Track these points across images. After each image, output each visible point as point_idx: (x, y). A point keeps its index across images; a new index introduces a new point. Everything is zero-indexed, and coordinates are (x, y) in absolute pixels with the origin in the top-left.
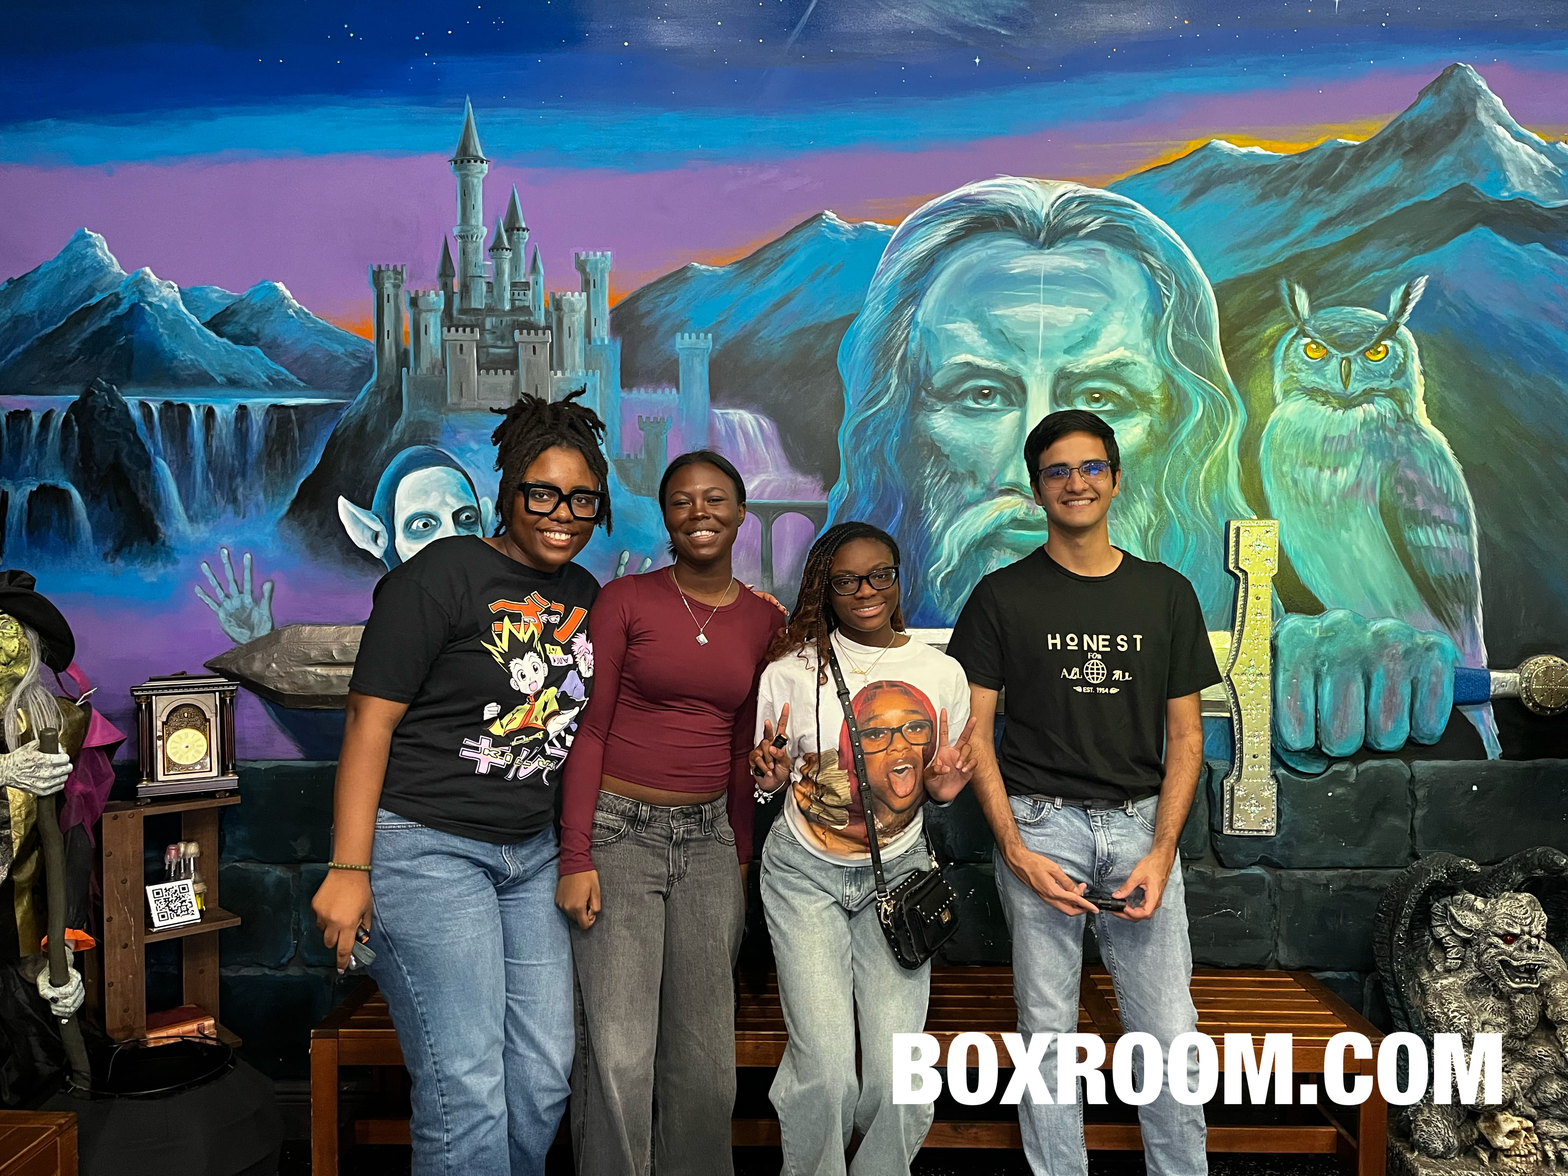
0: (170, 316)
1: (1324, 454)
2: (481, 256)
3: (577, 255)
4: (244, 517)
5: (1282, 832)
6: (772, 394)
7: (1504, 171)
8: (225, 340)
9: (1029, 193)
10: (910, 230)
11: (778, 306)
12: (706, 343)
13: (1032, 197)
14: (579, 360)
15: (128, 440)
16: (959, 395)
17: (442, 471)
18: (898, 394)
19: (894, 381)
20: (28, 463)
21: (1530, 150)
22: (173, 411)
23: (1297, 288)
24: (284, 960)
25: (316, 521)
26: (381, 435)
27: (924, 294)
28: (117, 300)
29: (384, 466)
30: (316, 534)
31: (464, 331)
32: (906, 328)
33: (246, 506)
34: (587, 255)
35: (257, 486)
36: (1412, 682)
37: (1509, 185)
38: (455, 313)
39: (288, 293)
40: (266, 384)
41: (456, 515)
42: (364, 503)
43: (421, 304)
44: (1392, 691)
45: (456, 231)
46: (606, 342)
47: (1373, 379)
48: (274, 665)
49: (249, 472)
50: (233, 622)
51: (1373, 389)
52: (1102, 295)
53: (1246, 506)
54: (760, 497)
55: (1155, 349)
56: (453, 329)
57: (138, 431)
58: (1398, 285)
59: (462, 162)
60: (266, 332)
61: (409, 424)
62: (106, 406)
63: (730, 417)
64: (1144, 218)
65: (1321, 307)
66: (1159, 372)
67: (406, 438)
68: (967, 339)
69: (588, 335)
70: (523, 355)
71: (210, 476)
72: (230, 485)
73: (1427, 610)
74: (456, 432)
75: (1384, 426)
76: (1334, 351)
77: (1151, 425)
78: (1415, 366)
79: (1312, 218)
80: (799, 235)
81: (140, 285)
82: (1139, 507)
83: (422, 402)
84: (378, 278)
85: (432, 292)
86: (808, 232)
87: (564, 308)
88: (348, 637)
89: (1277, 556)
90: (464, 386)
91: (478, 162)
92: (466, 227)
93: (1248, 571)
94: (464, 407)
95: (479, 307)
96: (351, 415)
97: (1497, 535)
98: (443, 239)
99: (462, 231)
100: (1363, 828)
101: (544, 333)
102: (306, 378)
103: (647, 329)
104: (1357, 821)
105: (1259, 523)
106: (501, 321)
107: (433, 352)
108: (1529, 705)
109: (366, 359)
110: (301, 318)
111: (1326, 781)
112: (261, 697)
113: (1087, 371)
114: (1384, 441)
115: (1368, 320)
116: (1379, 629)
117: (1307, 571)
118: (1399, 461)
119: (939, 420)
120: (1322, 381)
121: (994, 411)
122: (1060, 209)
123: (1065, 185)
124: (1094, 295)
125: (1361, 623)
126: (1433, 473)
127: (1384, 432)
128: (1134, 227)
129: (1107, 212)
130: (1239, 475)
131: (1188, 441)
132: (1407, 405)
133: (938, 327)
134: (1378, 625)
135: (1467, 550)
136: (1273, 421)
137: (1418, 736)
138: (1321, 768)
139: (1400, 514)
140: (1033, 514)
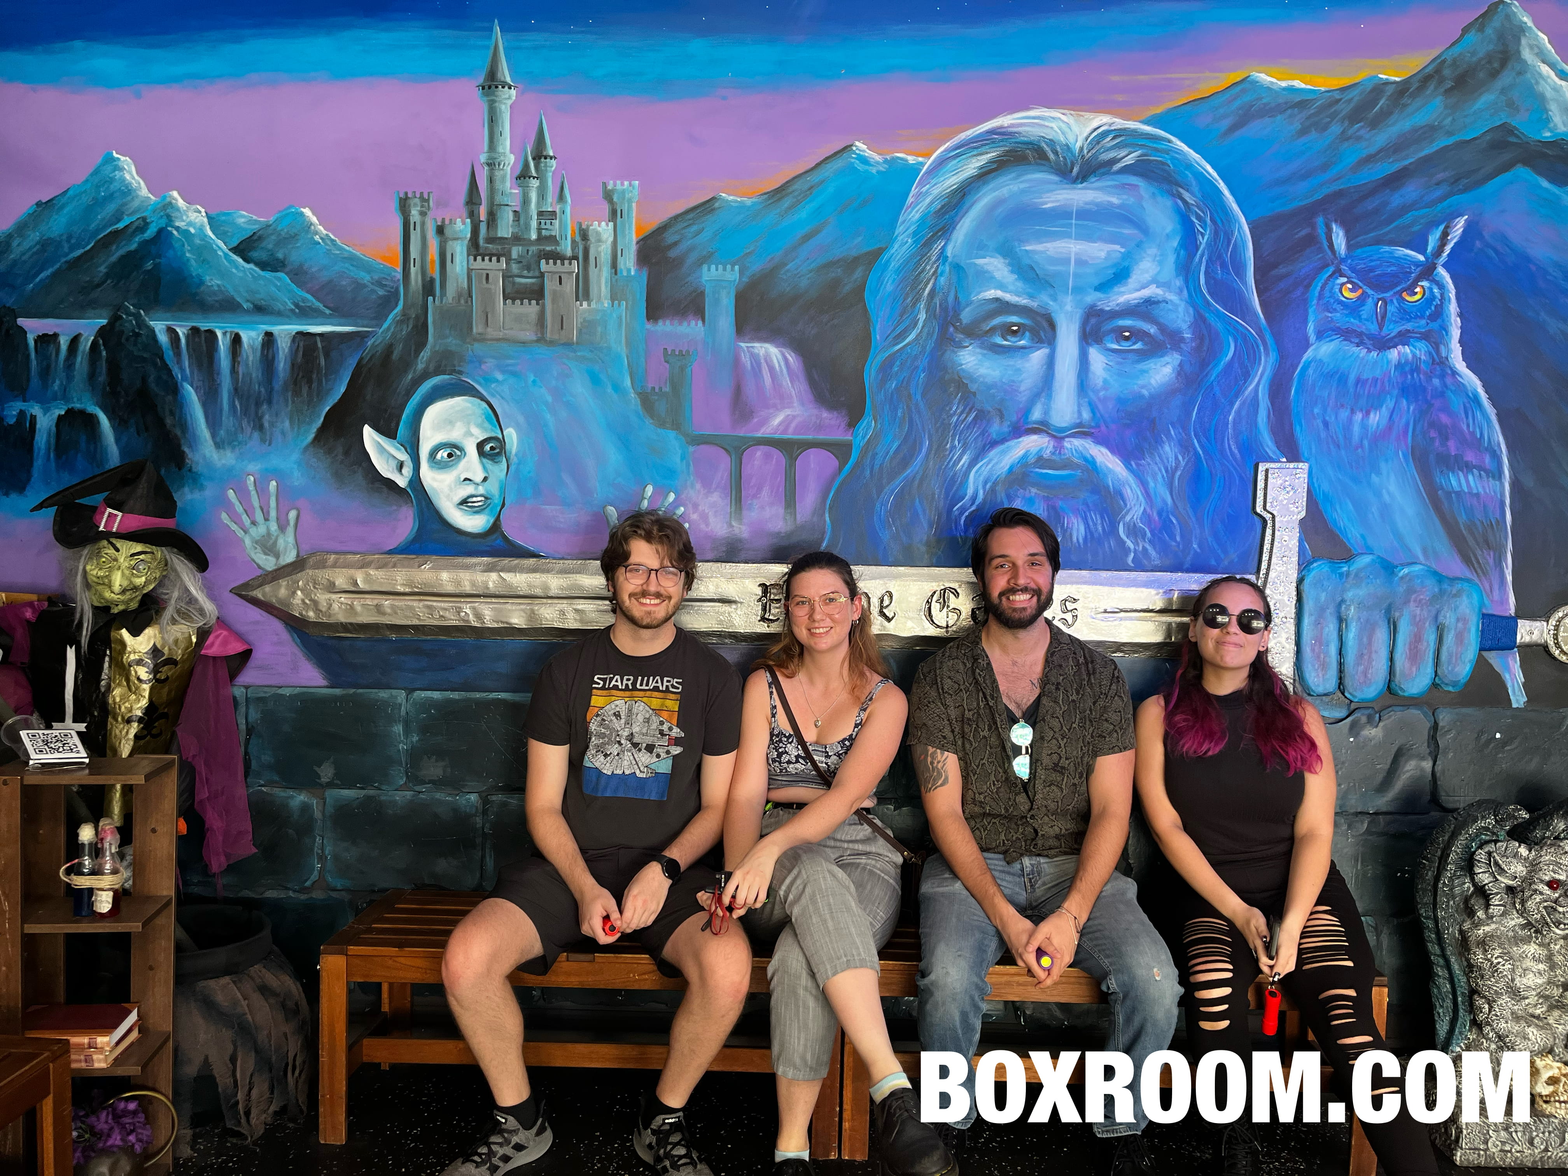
0: (198, 241)
1: (1357, 396)
2: (508, 184)
3: (605, 185)
4: (270, 445)
6: (798, 328)
7: (1546, 111)
8: (251, 266)
9: (1063, 126)
10: (941, 163)
11: (807, 238)
12: (733, 275)
13: (1067, 130)
14: (605, 290)
15: (155, 364)
16: (988, 331)
17: (467, 401)
18: (926, 330)
19: (922, 316)
20: (56, 386)
22: (200, 337)
23: (1334, 226)
24: (308, 884)
25: (340, 450)
26: (407, 363)
27: (954, 228)
28: (144, 224)
29: (409, 394)
30: (342, 462)
31: (490, 260)
32: (935, 262)
33: (272, 434)
34: (615, 185)
36: (1438, 628)
37: (1551, 126)
38: (481, 242)
39: (314, 219)
40: (292, 310)
41: (480, 446)
42: (388, 431)
43: (448, 232)
44: (1417, 639)
45: (483, 158)
46: (633, 273)
47: (1409, 320)
48: (299, 593)
49: (275, 401)
50: (259, 549)
51: (1408, 331)
52: (1136, 232)
53: (1275, 449)
54: (785, 432)
55: (1187, 287)
56: (479, 258)
57: (165, 356)
58: (1438, 225)
59: (490, 87)
60: (293, 258)
61: (434, 353)
62: (133, 331)
63: (756, 351)
64: (1179, 152)
65: (1359, 246)
66: (1191, 310)
67: (432, 368)
68: (997, 275)
69: (614, 265)
70: (550, 285)
71: (237, 403)
72: (257, 413)
73: (1455, 555)
74: (481, 362)
75: (1417, 369)
76: (1370, 292)
77: (1180, 365)
78: (1453, 308)
79: (1352, 154)
80: (828, 166)
81: (167, 210)
82: (1167, 448)
83: (447, 332)
84: (404, 205)
85: (459, 220)
86: (837, 164)
87: (591, 238)
88: (373, 565)
89: (1305, 499)
90: (489, 316)
91: (506, 88)
92: (493, 155)
93: (1275, 513)
94: (489, 337)
95: (506, 236)
96: (376, 343)
97: (1529, 482)
98: (470, 167)
99: (490, 158)
100: (1385, 774)
101: (570, 264)
102: (332, 305)
103: (674, 260)
104: (1378, 767)
105: (1288, 465)
106: (528, 251)
107: (460, 281)
108: (1557, 653)
109: (392, 288)
110: (327, 245)
111: (1348, 727)
112: (286, 624)
113: (1117, 308)
114: (1418, 384)
115: (1405, 259)
116: (1407, 575)
117: (1335, 515)
118: (1433, 405)
119: (967, 357)
120: (1356, 322)
121: (1023, 348)
122: (1094, 143)
123: (1100, 118)
124: (1127, 231)
125: (1388, 568)
126: (1467, 418)
127: (1418, 375)
128: (1169, 162)
129: (1142, 146)
130: (1269, 417)
131: (1218, 382)
132: (1442, 348)
133: (968, 261)
134: (1406, 570)
135: (1499, 496)
136: (1305, 363)
137: (1443, 682)
138: (1344, 713)
139: (1432, 458)
140: (1060, 453)
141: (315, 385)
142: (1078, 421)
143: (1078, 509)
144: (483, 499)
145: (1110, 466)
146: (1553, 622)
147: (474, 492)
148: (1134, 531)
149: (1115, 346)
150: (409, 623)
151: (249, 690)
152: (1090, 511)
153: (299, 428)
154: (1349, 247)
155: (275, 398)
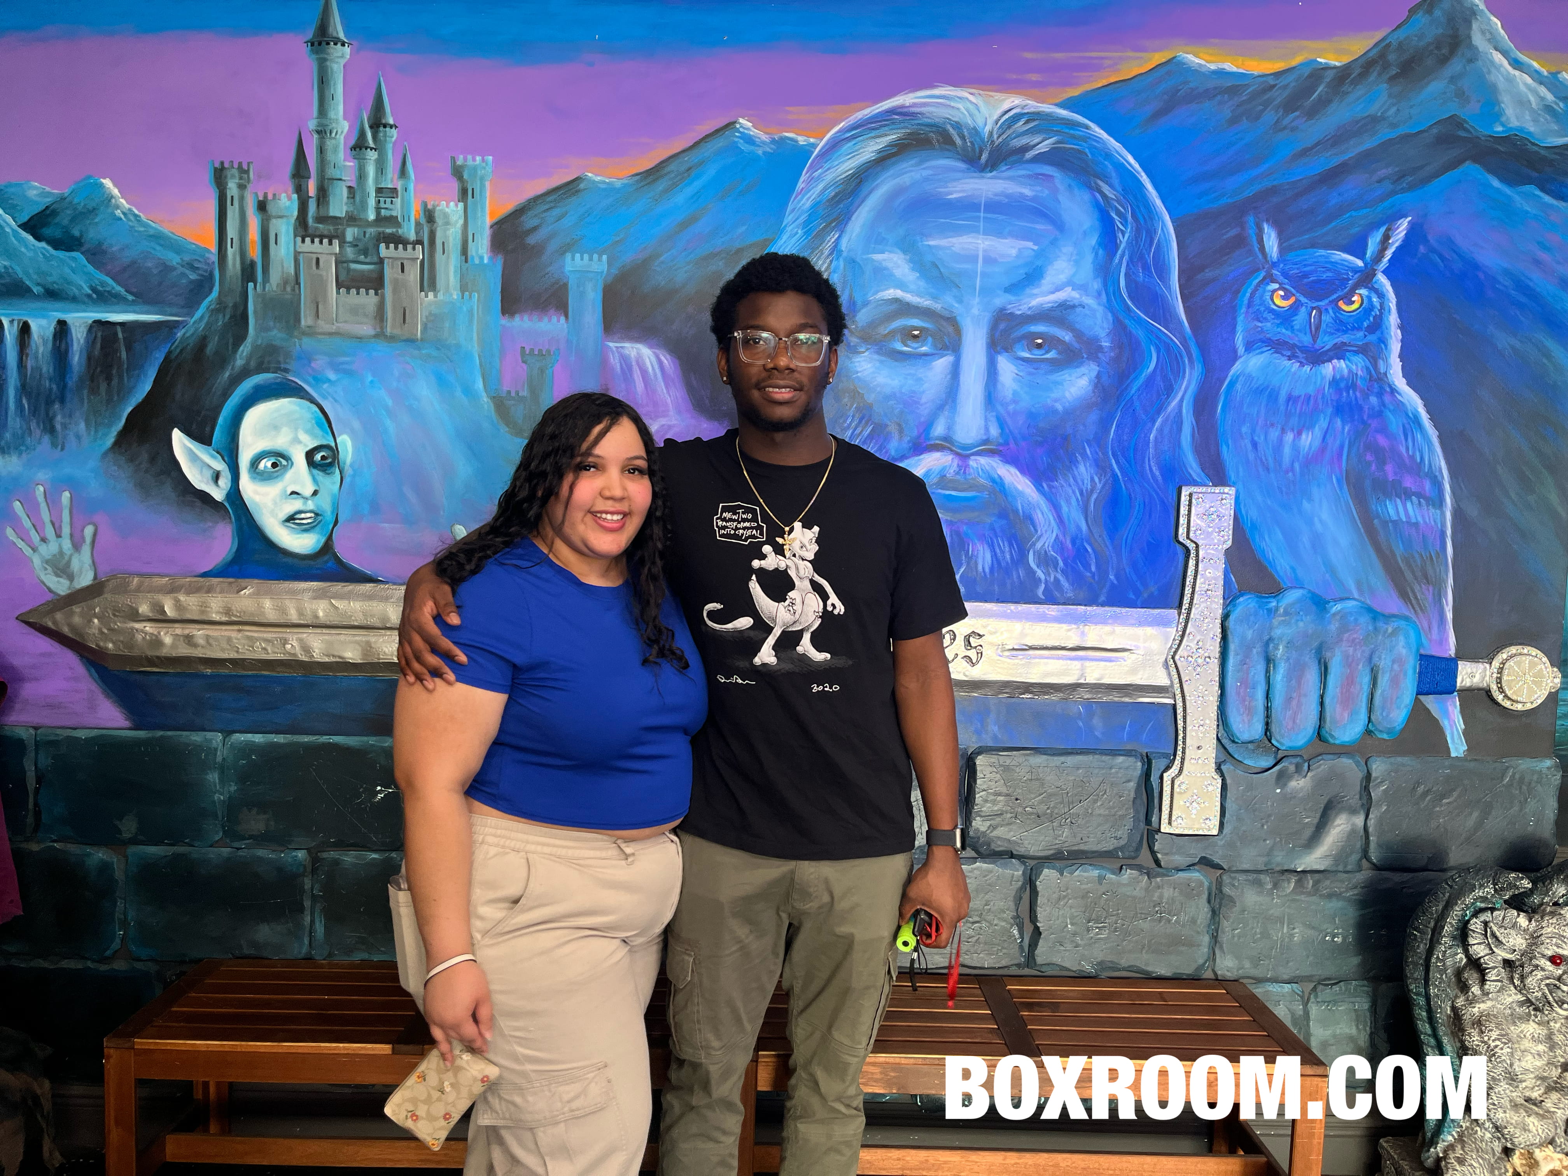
1: (1288, 415)
2: (341, 155)
3: (454, 160)
4: (62, 449)
5: (1224, 832)
6: (674, 327)
7: (1498, 102)
8: (44, 245)
9: (971, 107)
10: (834, 145)
11: (684, 225)
12: (600, 266)
13: (976, 112)
14: (453, 279)
16: (886, 336)
17: (294, 403)
21: (1529, 80)
23: (1266, 226)
25: (145, 456)
26: (223, 359)
27: (849, 219)
29: (226, 395)
31: (321, 243)
32: (827, 257)
33: (65, 437)
34: (465, 159)
35: (78, 414)
36: (1372, 669)
37: (1503, 119)
38: (310, 221)
39: (116, 192)
40: (89, 296)
41: (310, 455)
42: (202, 437)
43: (271, 208)
44: (1349, 681)
45: (312, 124)
46: (486, 261)
47: (1345, 332)
48: (96, 621)
49: (68, 399)
50: (50, 570)
51: (1344, 344)
52: (1049, 227)
53: (1199, 470)
55: (1106, 290)
56: (308, 240)
58: (1378, 228)
59: (320, 44)
60: (91, 236)
61: (255, 348)
64: (1098, 140)
65: (1291, 249)
66: (1110, 316)
67: (253, 364)
68: (898, 273)
69: (464, 252)
70: (389, 273)
71: (24, 401)
72: (47, 414)
73: (1392, 590)
74: (310, 359)
75: (1353, 386)
76: (1303, 299)
77: (1098, 376)
78: (1393, 319)
79: (1287, 146)
80: (709, 145)
82: (1082, 468)
83: (271, 324)
84: (220, 177)
85: (283, 195)
86: (719, 143)
87: (437, 220)
88: (183, 590)
89: (1231, 527)
90: (320, 307)
91: (339, 45)
92: (324, 121)
93: (1200, 543)
94: (320, 330)
95: (339, 215)
96: (188, 335)
97: (1473, 511)
98: (298, 133)
99: (319, 125)
100: (1313, 829)
101: (414, 249)
102: (135, 290)
103: (533, 247)
104: (1307, 820)
105: (1213, 489)
106: (365, 233)
107: (285, 265)
108: (1500, 698)
109: (206, 271)
110: (131, 221)
111: (1275, 776)
112: (82, 656)
113: (1029, 313)
114: (1354, 403)
115: (1342, 265)
116: (1340, 611)
117: (1263, 544)
118: (1370, 425)
119: (863, 363)
120: (1289, 333)
121: (926, 355)
122: (1005, 127)
123: (1013, 99)
124: (1041, 226)
125: (1319, 604)
126: (1406, 440)
127: (1354, 393)
128: (1087, 151)
129: (1057, 133)
130: (1193, 436)
131: (1139, 396)
132: (1381, 363)
133: (864, 257)
134: (1338, 607)
135: (1439, 525)
136: (1233, 376)
137: (1376, 729)
138: (1270, 762)
139: (1368, 483)
140: (965, 473)
141: (115, 382)
142: (984, 437)
143: (984, 535)
144: (312, 515)
145: (1020, 487)
146: (1496, 663)
147: (302, 508)
148: (1045, 560)
149: (1026, 355)
150: (225, 656)
151: (39, 731)
152: (997, 537)
153: (96, 431)
154: (1282, 250)
155: (69, 396)
